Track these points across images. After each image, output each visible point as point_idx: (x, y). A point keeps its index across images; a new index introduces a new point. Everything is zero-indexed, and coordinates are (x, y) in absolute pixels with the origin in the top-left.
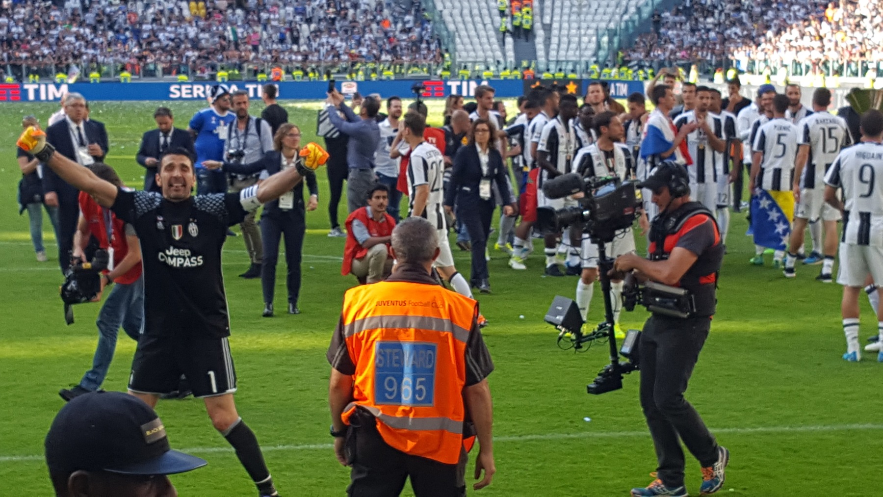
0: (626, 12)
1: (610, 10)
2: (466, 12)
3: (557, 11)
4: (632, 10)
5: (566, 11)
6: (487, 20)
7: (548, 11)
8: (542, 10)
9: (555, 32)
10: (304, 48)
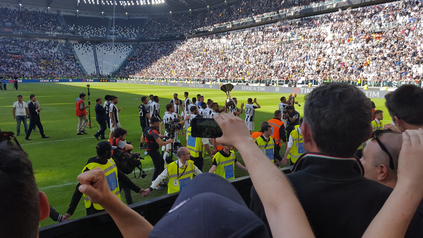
0: (114, 70)
1: (111, 69)
2: (89, 69)
3: (103, 69)
4: (115, 69)
5: (105, 69)
6: (92, 70)
7: (102, 69)
8: (101, 69)
9: (103, 72)
10: (62, 74)
